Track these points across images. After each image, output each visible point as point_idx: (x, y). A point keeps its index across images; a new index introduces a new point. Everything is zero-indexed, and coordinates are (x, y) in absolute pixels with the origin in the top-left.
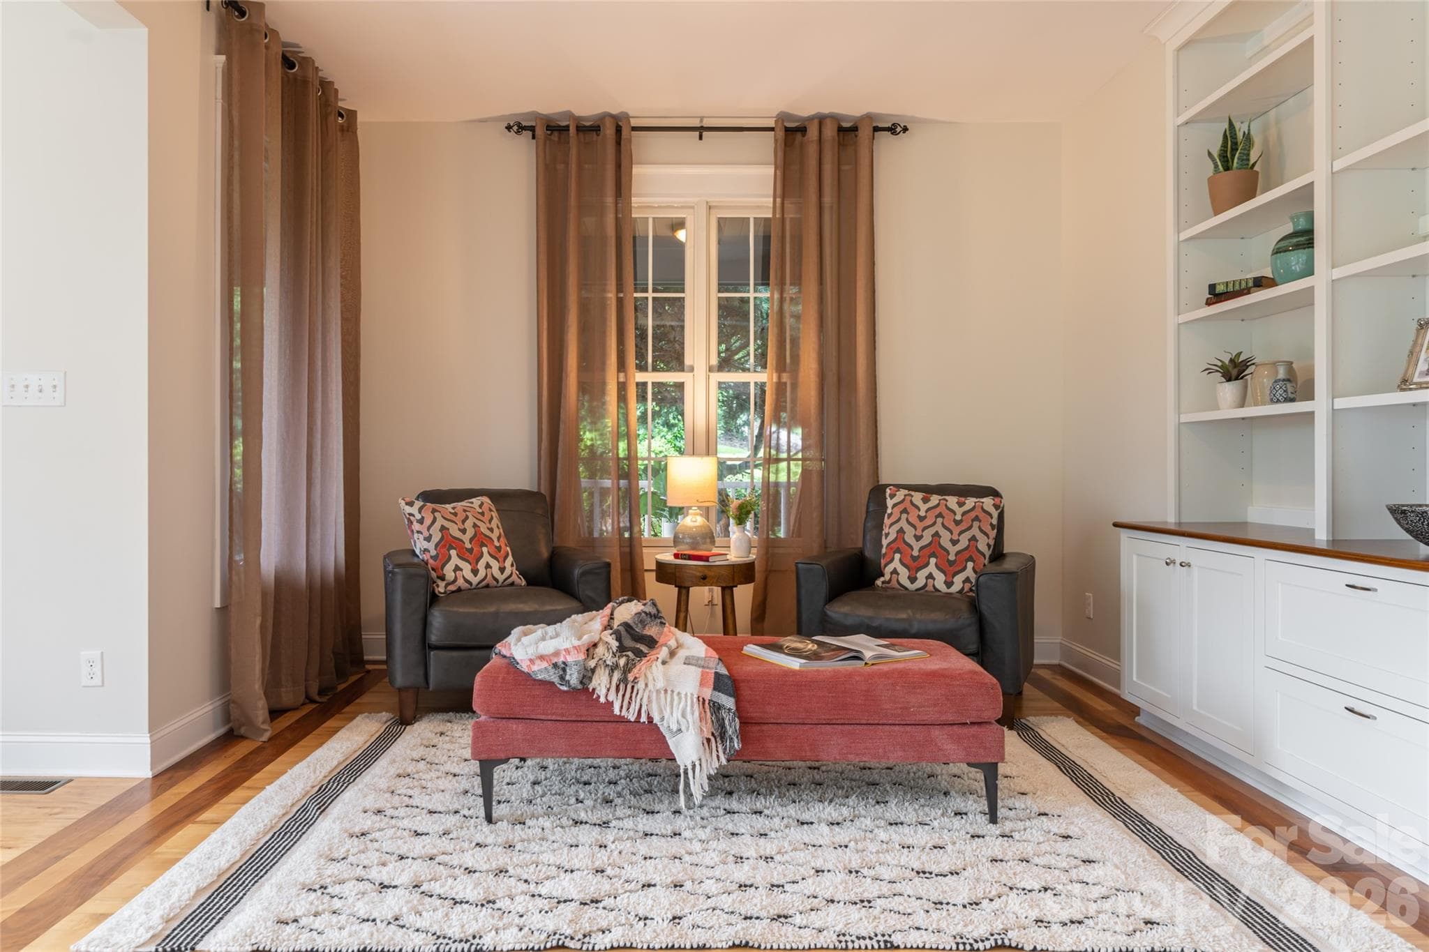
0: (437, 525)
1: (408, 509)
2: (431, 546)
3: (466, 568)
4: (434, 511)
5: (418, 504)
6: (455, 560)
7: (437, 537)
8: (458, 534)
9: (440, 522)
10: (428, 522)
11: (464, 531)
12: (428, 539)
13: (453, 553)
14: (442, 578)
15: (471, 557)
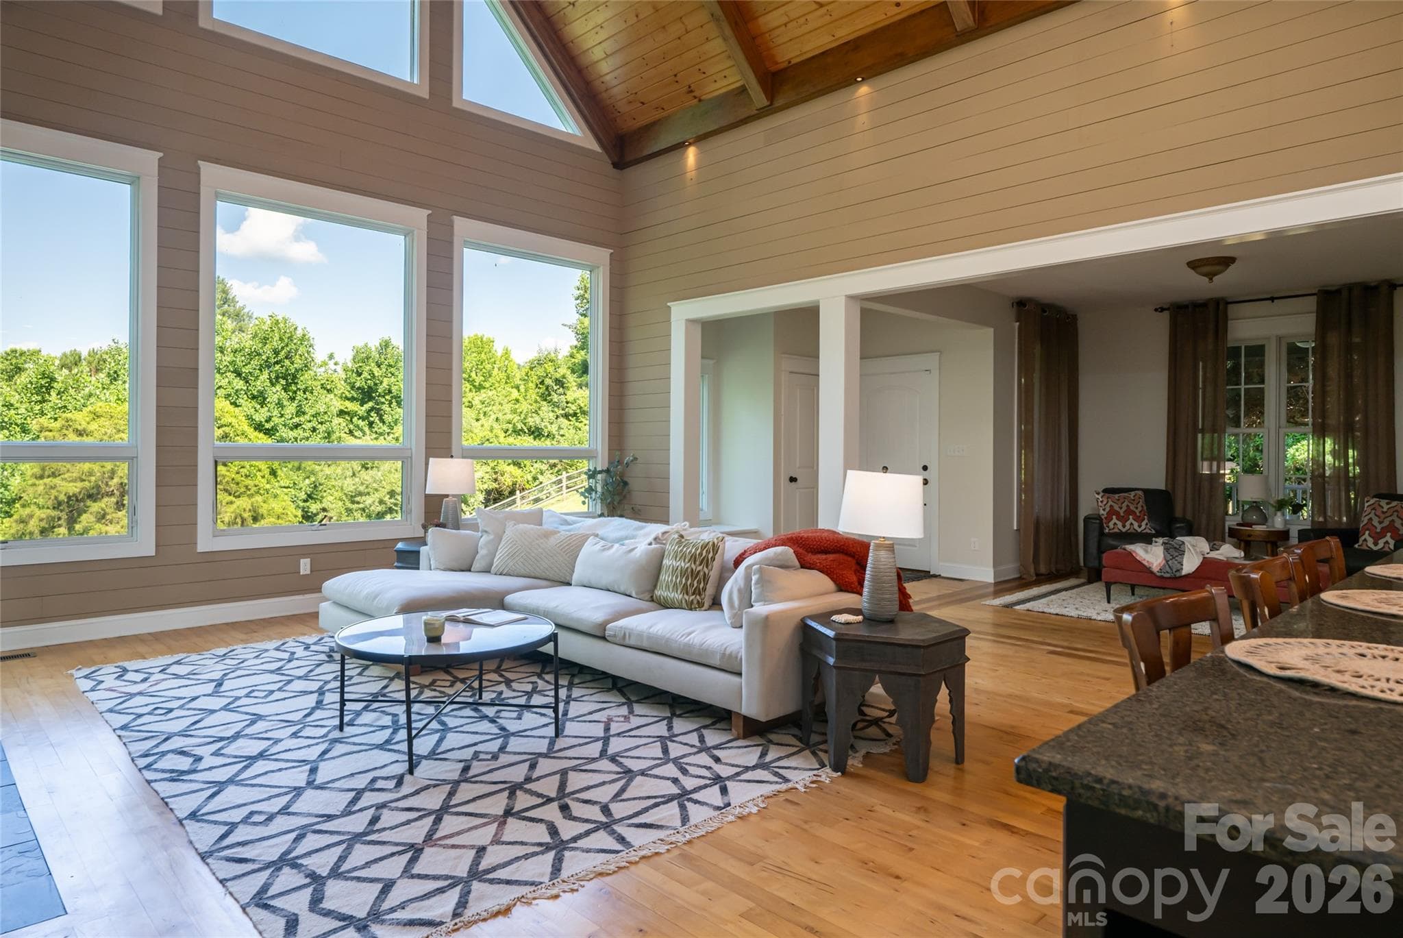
0: (1109, 504)
1: (1097, 496)
2: (1105, 513)
3: (1120, 525)
4: (1108, 498)
5: (1102, 494)
6: (1115, 520)
7: (1108, 509)
8: (1118, 509)
9: (1110, 503)
10: (1105, 503)
11: (1121, 508)
12: (1104, 510)
13: (1114, 517)
14: (1108, 527)
15: (1124, 520)
